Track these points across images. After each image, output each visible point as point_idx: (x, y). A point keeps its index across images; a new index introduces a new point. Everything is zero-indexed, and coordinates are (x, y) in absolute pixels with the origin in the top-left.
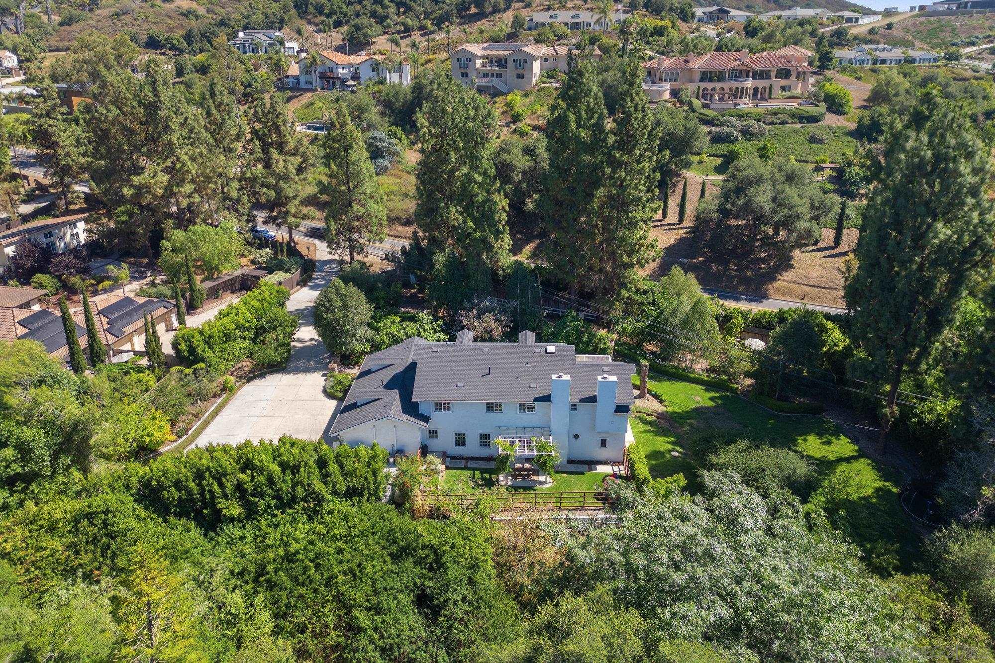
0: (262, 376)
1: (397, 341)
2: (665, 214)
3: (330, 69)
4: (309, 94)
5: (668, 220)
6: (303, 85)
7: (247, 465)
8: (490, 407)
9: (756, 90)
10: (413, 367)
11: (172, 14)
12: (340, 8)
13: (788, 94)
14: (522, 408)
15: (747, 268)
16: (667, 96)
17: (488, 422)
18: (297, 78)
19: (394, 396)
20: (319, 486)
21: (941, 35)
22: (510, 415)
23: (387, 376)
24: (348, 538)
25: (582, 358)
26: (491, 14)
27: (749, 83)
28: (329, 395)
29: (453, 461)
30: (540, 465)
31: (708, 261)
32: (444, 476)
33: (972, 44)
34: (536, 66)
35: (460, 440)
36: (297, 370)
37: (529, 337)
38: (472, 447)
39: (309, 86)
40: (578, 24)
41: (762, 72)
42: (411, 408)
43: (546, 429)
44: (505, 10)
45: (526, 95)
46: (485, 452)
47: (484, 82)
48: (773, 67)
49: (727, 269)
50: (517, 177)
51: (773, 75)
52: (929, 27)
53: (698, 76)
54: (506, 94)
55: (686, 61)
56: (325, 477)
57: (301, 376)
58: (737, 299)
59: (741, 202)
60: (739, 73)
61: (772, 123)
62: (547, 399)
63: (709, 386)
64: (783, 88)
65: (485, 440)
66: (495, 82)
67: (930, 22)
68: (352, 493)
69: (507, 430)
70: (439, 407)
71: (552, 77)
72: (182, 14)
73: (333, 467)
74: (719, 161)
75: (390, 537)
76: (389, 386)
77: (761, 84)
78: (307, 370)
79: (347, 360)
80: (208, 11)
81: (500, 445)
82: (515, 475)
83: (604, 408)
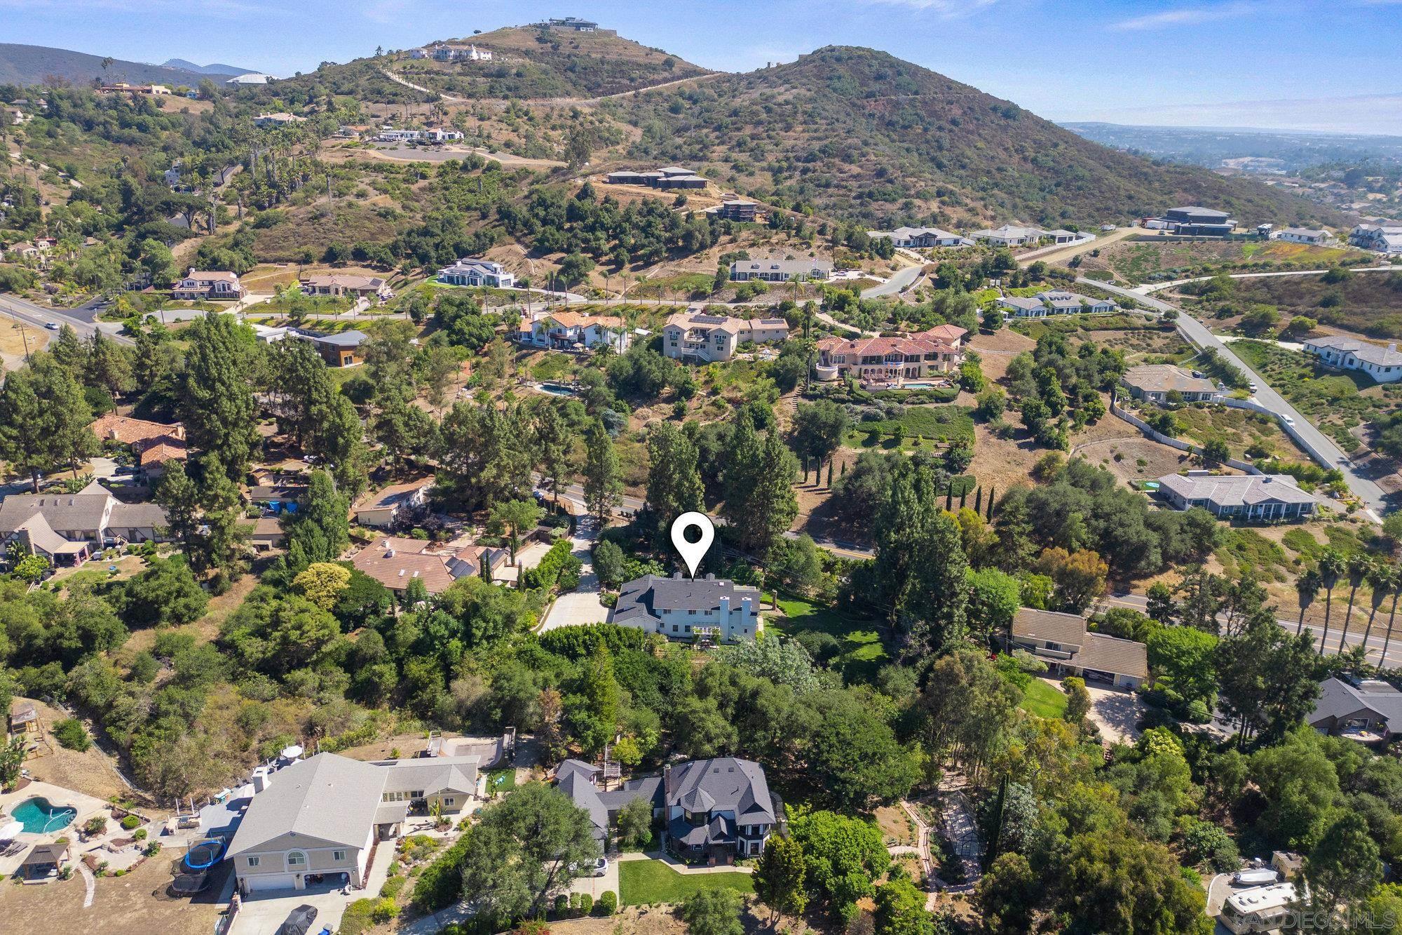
0: (565, 594)
1: (639, 576)
2: (818, 482)
3: (560, 331)
4: (542, 353)
5: (820, 486)
6: (535, 341)
7: (587, 633)
8: (690, 612)
9: (908, 370)
10: (651, 591)
11: (371, 215)
12: (552, 235)
13: (935, 372)
14: (706, 613)
15: (866, 526)
16: (835, 375)
17: (689, 620)
18: (529, 334)
19: (643, 606)
20: (618, 642)
21: (1143, 265)
22: (700, 616)
23: (637, 595)
24: (631, 663)
25: (737, 588)
26: (697, 251)
27: (902, 366)
28: (605, 605)
29: (672, 639)
30: (714, 640)
31: (841, 520)
32: (667, 644)
33: (1169, 278)
34: (734, 342)
35: (675, 628)
36: (583, 591)
37: (712, 576)
38: (681, 632)
39: (541, 344)
40: (777, 275)
41: (912, 357)
42: (652, 612)
43: (717, 624)
44: (711, 246)
45: (724, 367)
46: (688, 634)
47: (690, 351)
48: (922, 351)
49: (852, 526)
50: (712, 458)
51: (922, 358)
52: (1136, 254)
53: (860, 360)
54: (708, 363)
55: (853, 346)
56: (620, 639)
57: (585, 594)
58: (852, 549)
59: (857, 484)
60: (896, 358)
61: (913, 403)
62: (718, 608)
63: (814, 604)
64: (931, 367)
65: (688, 629)
66: (701, 353)
67: (1138, 248)
68: (631, 646)
69: (698, 624)
70: (665, 612)
71: (746, 348)
72: (380, 215)
73: (623, 634)
74: (867, 435)
75: (648, 664)
76: (639, 601)
77: (911, 365)
78: (588, 591)
79: (610, 586)
80: (404, 207)
81: (695, 630)
82: (702, 644)
83: (745, 613)
